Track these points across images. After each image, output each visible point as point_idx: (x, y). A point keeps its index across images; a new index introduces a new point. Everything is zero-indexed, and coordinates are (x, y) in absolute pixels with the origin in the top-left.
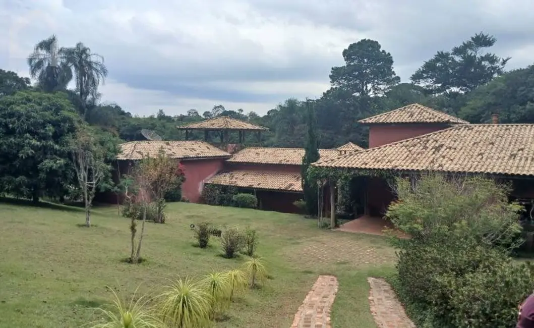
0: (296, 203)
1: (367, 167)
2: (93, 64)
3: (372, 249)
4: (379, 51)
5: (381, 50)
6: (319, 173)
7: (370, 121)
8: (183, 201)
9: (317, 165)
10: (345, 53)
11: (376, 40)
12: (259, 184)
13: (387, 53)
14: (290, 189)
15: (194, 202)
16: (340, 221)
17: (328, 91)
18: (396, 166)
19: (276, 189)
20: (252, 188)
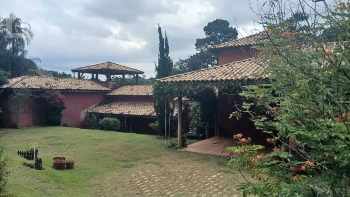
0: (151, 125)
1: (214, 79)
2: (22, 30)
3: (219, 174)
4: (229, 27)
5: (230, 26)
6: (164, 89)
7: (219, 47)
8: (64, 125)
9: (162, 81)
10: (205, 29)
11: (226, 20)
12: (129, 112)
13: (234, 28)
14: (152, 115)
15: (77, 127)
16: (188, 141)
17: (194, 55)
18: (247, 77)
19: (142, 116)
20: (123, 115)
